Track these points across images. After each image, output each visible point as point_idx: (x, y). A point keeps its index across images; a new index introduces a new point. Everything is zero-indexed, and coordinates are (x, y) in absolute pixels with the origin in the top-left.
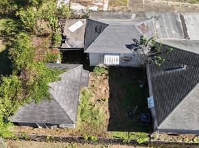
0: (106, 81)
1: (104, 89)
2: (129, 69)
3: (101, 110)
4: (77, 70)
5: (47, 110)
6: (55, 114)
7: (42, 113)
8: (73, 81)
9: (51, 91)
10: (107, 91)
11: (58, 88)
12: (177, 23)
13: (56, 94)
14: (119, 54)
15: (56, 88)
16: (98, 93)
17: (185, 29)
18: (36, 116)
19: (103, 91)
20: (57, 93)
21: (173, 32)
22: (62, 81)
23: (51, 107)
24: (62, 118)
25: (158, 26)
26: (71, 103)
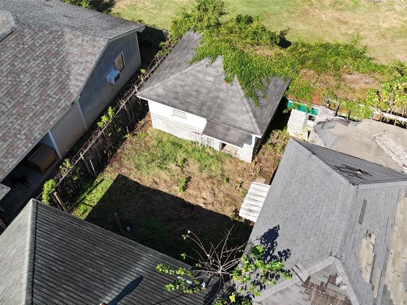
11: (209, 74)
13: (198, 68)
15: (211, 70)
20: (199, 72)
26: (177, 93)
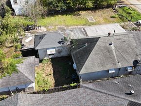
0: (51, 65)
1: (50, 69)
2: (62, 57)
3: (49, 79)
4: (32, 59)
5: (16, 78)
6: (22, 80)
7: (14, 81)
8: (30, 63)
9: (18, 68)
10: (52, 70)
12: (82, 31)
14: (55, 48)
16: (46, 72)
17: (86, 33)
18: (10, 83)
19: (49, 70)
20: (22, 69)
21: (81, 35)
22: (24, 63)
23: (19, 76)
24: (26, 81)
25: (73, 34)
